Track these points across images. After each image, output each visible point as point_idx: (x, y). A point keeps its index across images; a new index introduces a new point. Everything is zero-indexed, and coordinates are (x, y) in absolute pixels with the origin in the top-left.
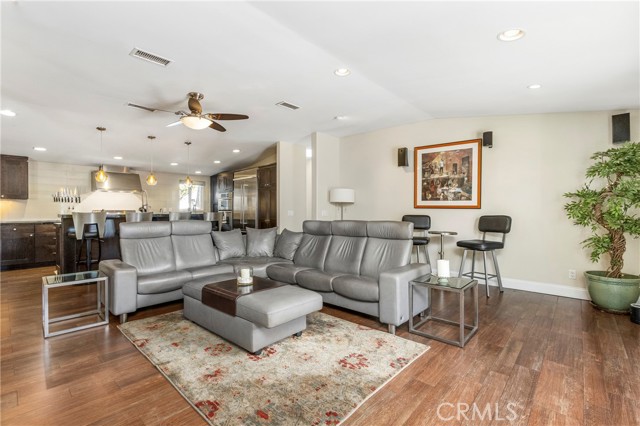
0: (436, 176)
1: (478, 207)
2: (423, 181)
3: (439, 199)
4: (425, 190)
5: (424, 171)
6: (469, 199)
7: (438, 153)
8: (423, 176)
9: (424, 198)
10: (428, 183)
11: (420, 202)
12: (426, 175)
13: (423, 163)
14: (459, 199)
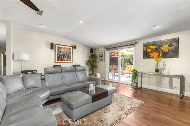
0: (62, 54)
1: (72, 63)
2: (58, 55)
3: (62, 60)
4: (58, 57)
5: (58, 52)
6: (70, 61)
7: (63, 47)
8: (58, 53)
9: (58, 60)
10: (59, 56)
11: (57, 61)
12: (59, 53)
13: (58, 49)
14: (68, 61)
